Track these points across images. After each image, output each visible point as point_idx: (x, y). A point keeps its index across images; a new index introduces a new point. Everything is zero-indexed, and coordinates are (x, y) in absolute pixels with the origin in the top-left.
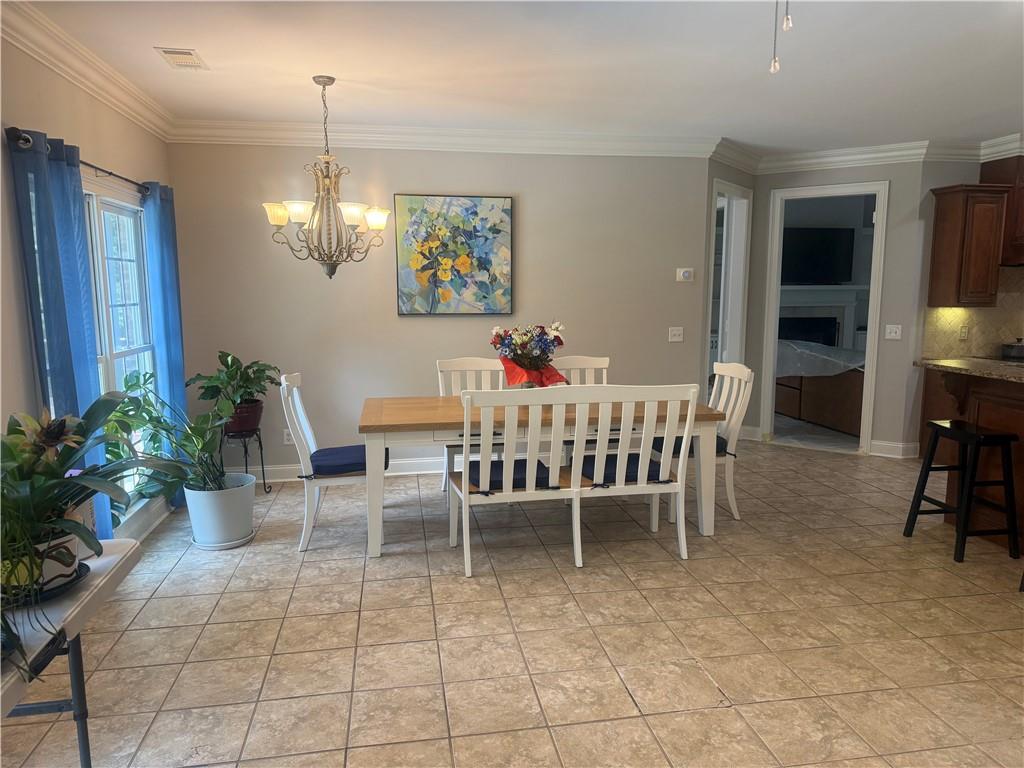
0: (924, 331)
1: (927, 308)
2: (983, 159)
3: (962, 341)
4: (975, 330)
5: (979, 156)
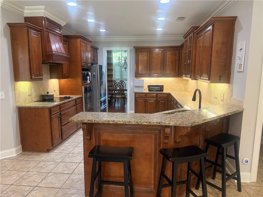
0: (15, 93)
1: (14, 82)
2: (26, 15)
3: (29, 95)
4: (32, 90)
5: (24, 13)
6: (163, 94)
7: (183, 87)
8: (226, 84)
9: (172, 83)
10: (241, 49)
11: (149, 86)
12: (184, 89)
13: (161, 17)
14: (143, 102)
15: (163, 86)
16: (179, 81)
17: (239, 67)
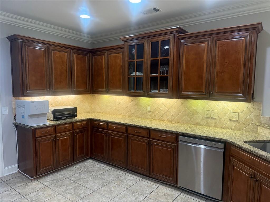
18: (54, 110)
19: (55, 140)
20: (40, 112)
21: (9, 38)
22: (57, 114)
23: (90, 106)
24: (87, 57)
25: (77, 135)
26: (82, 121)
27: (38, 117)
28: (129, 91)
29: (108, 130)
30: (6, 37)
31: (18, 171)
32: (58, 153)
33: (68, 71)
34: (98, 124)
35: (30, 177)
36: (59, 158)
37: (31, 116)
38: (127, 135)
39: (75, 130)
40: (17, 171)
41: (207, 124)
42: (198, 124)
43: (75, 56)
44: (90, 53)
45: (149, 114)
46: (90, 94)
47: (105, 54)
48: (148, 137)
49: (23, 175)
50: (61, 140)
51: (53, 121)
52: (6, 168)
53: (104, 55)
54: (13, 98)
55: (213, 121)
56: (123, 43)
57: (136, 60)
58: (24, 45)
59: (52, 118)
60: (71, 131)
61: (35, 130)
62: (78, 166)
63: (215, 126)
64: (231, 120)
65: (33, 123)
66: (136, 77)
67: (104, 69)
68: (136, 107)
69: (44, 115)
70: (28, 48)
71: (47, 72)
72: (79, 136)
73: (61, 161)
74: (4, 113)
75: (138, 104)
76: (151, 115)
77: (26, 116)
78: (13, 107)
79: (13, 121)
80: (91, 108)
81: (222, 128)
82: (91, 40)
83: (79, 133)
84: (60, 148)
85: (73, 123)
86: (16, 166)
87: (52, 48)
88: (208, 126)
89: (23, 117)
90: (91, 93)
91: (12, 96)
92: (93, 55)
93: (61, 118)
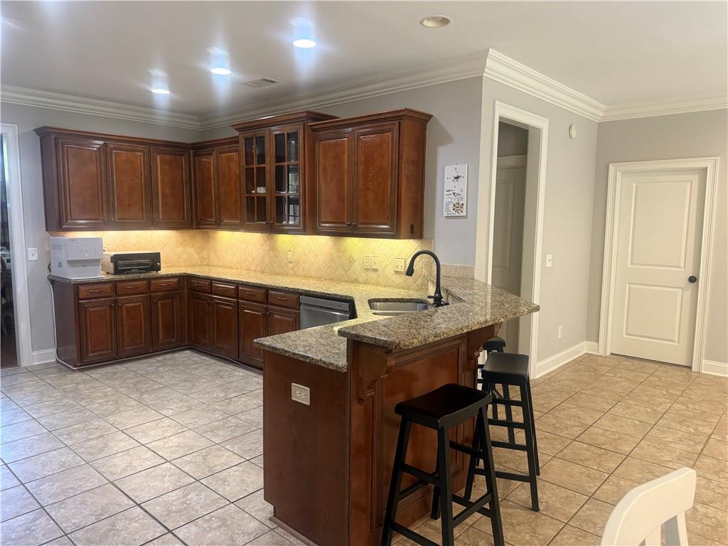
6: (162, 277)
7: (196, 256)
8: (412, 241)
9: (165, 245)
10: (457, 178)
11: (116, 259)
12: (198, 260)
13: (218, 66)
14: (105, 310)
15: (158, 254)
16: (185, 240)
17: (454, 209)
18: (115, 255)
19: (115, 307)
20: (86, 257)
21: (39, 131)
22: (122, 263)
23: (198, 254)
24: (183, 158)
25: (159, 303)
26: (167, 277)
27: (84, 266)
28: (248, 221)
29: (211, 293)
30: (32, 129)
31: (57, 361)
32: (120, 329)
33: (145, 186)
34: (197, 283)
35: (71, 367)
36: (123, 340)
37: (72, 263)
38: (238, 301)
39: (153, 292)
40: (54, 360)
41: (367, 280)
42: (356, 281)
43: (158, 157)
44: (192, 151)
45: (291, 266)
46: (192, 228)
47: (214, 154)
48: (265, 301)
49: (63, 365)
50: (127, 307)
51: (114, 275)
52: (35, 353)
53: (212, 154)
54: (47, 232)
55: (374, 275)
56: (237, 133)
57: (255, 166)
58: (60, 143)
59: (112, 270)
60: (146, 293)
61: (77, 286)
62: (160, 358)
63: (377, 284)
64: (396, 272)
65: (76, 275)
66: (258, 197)
67: (213, 182)
68: (272, 253)
69: (96, 262)
70: (67, 147)
71: (104, 189)
72: (162, 304)
73: (128, 346)
74: (31, 258)
75: (273, 248)
76: (293, 268)
77: (65, 264)
78: (47, 249)
79: (46, 273)
80: (202, 257)
81: (385, 286)
82: (198, 124)
83: (163, 298)
84: (125, 322)
85: (149, 280)
86: (54, 351)
87: (112, 146)
88: (368, 283)
89: (60, 265)
90: (195, 227)
91: (45, 229)
92: (196, 155)
93: (130, 270)
